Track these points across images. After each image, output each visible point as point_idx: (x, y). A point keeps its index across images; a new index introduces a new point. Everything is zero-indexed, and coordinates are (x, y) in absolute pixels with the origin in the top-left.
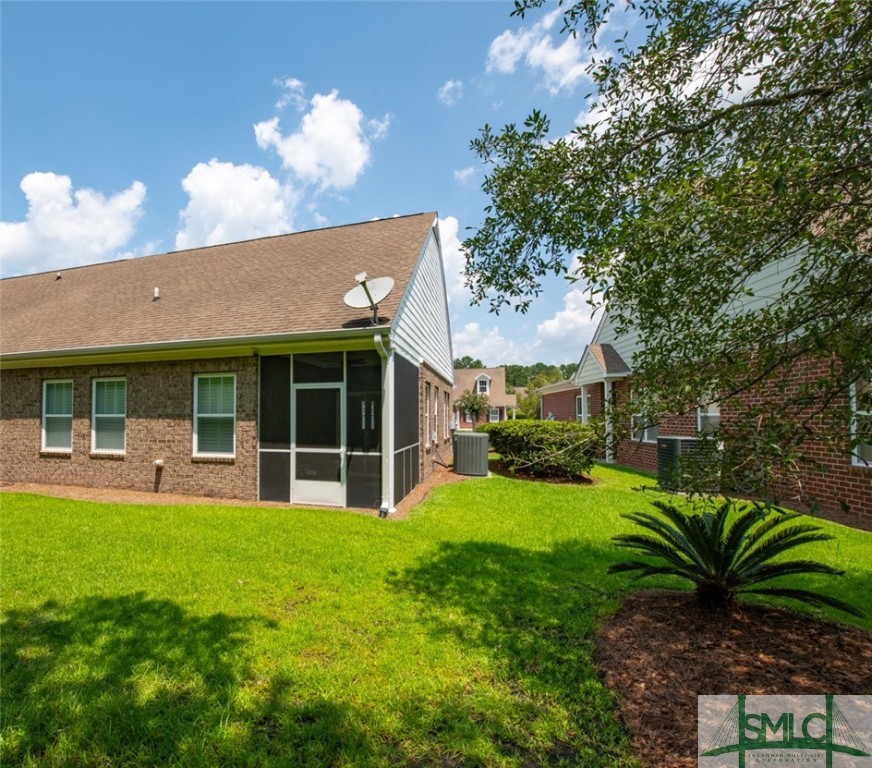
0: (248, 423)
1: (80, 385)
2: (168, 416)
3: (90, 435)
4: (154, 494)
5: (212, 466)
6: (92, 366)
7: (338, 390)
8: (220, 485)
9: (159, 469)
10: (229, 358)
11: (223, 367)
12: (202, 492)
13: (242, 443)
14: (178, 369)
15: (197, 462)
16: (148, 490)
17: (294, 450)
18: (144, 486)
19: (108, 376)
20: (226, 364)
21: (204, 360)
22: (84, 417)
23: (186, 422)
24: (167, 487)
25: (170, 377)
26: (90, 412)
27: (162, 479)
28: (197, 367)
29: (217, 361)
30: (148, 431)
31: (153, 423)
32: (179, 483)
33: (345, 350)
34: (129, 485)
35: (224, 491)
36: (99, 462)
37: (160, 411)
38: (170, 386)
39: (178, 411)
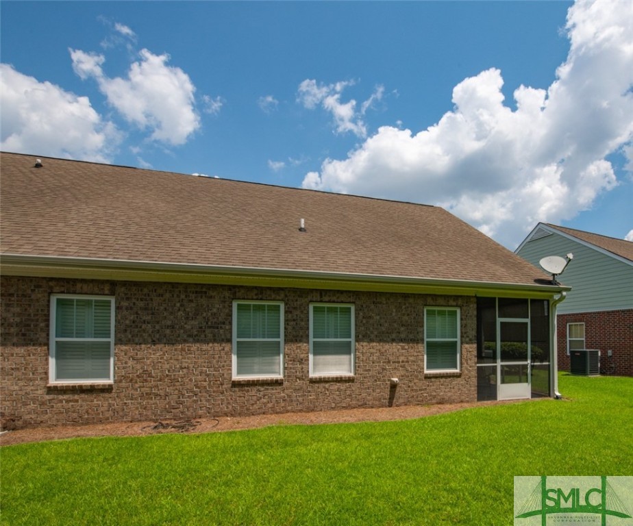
0: (471, 345)
1: (295, 308)
2: (401, 341)
3: (307, 360)
4: (389, 408)
5: (442, 380)
6: (312, 291)
7: (527, 323)
8: (449, 394)
9: (394, 386)
10: (455, 296)
11: (451, 302)
12: (434, 401)
13: (467, 360)
14: (411, 300)
15: (430, 378)
16: (382, 406)
17: (499, 364)
18: (377, 403)
19: (334, 302)
20: (454, 300)
21: (435, 295)
22: (301, 341)
23: (420, 345)
24: (401, 401)
25: (404, 307)
26: (308, 336)
27: (397, 395)
28: (429, 300)
29: (447, 297)
30: (382, 354)
31: (387, 346)
32: (413, 397)
33: (529, 298)
34: (360, 403)
35: (453, 398)
36: (322, 385)
37: (394, 336)
38: (404, 315)
39: (411, 336)
